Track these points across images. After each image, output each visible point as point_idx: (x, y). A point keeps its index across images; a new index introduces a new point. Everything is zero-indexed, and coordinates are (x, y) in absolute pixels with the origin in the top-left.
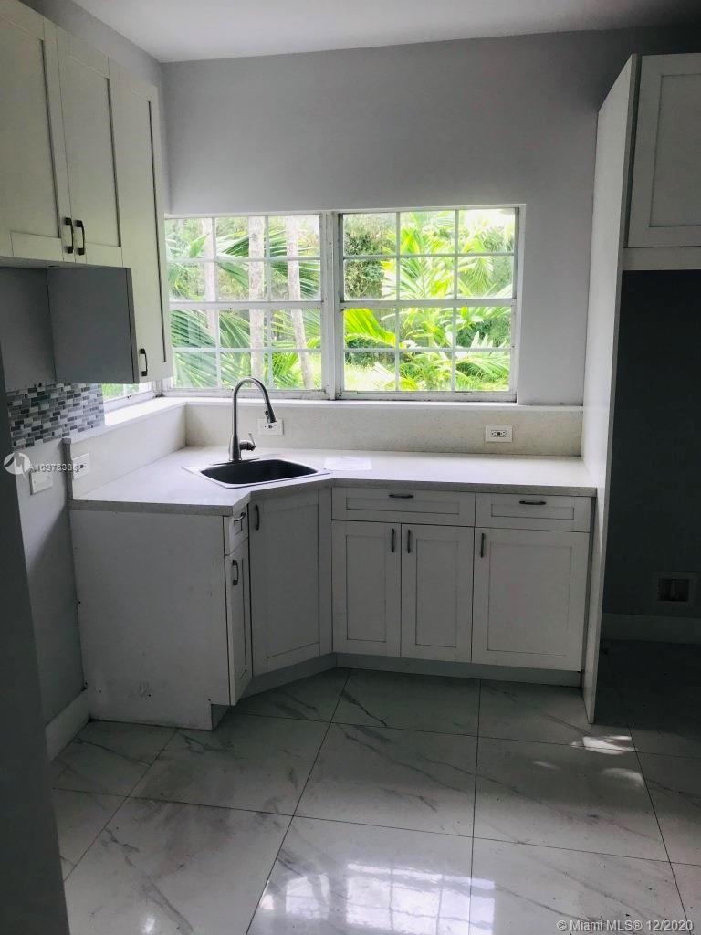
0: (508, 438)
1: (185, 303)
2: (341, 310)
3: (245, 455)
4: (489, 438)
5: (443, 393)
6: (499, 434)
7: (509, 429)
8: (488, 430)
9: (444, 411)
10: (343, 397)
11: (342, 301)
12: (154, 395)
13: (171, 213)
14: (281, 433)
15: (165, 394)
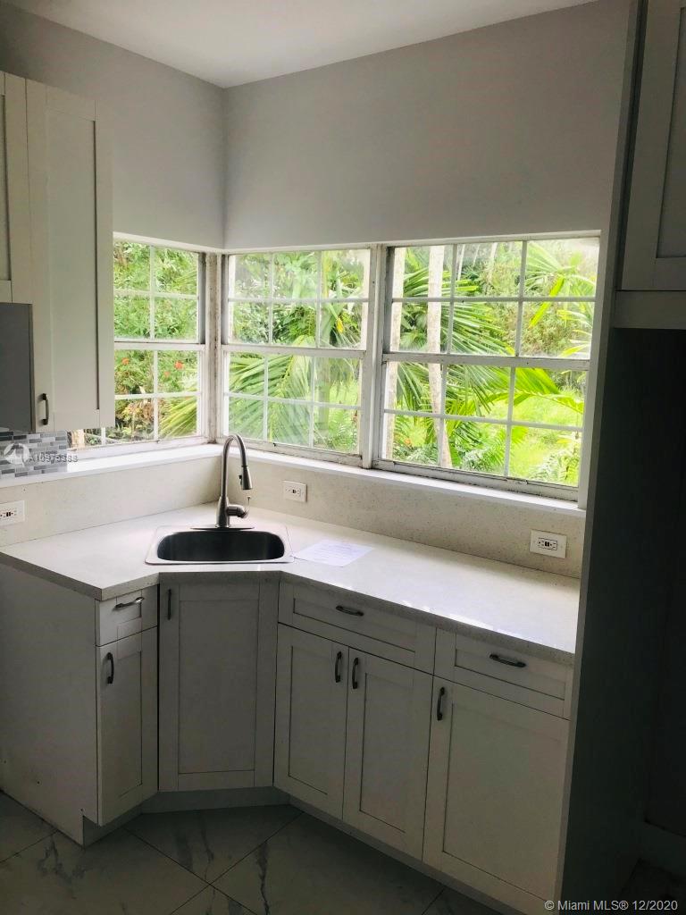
0: (560, 553)
1: (240, 345)
2: (384, 363)
3: (234, 522)
4: (535, 547)
5: (494, 478)
6: (547, 544)
7: (562, 540)
8: (535, 536)
9: (482, 501)
10: (377, 467)
11: (386, 351)
12: (206, 441)
13: (223, 248)
14: (304, 500)
15: (218, 440)
